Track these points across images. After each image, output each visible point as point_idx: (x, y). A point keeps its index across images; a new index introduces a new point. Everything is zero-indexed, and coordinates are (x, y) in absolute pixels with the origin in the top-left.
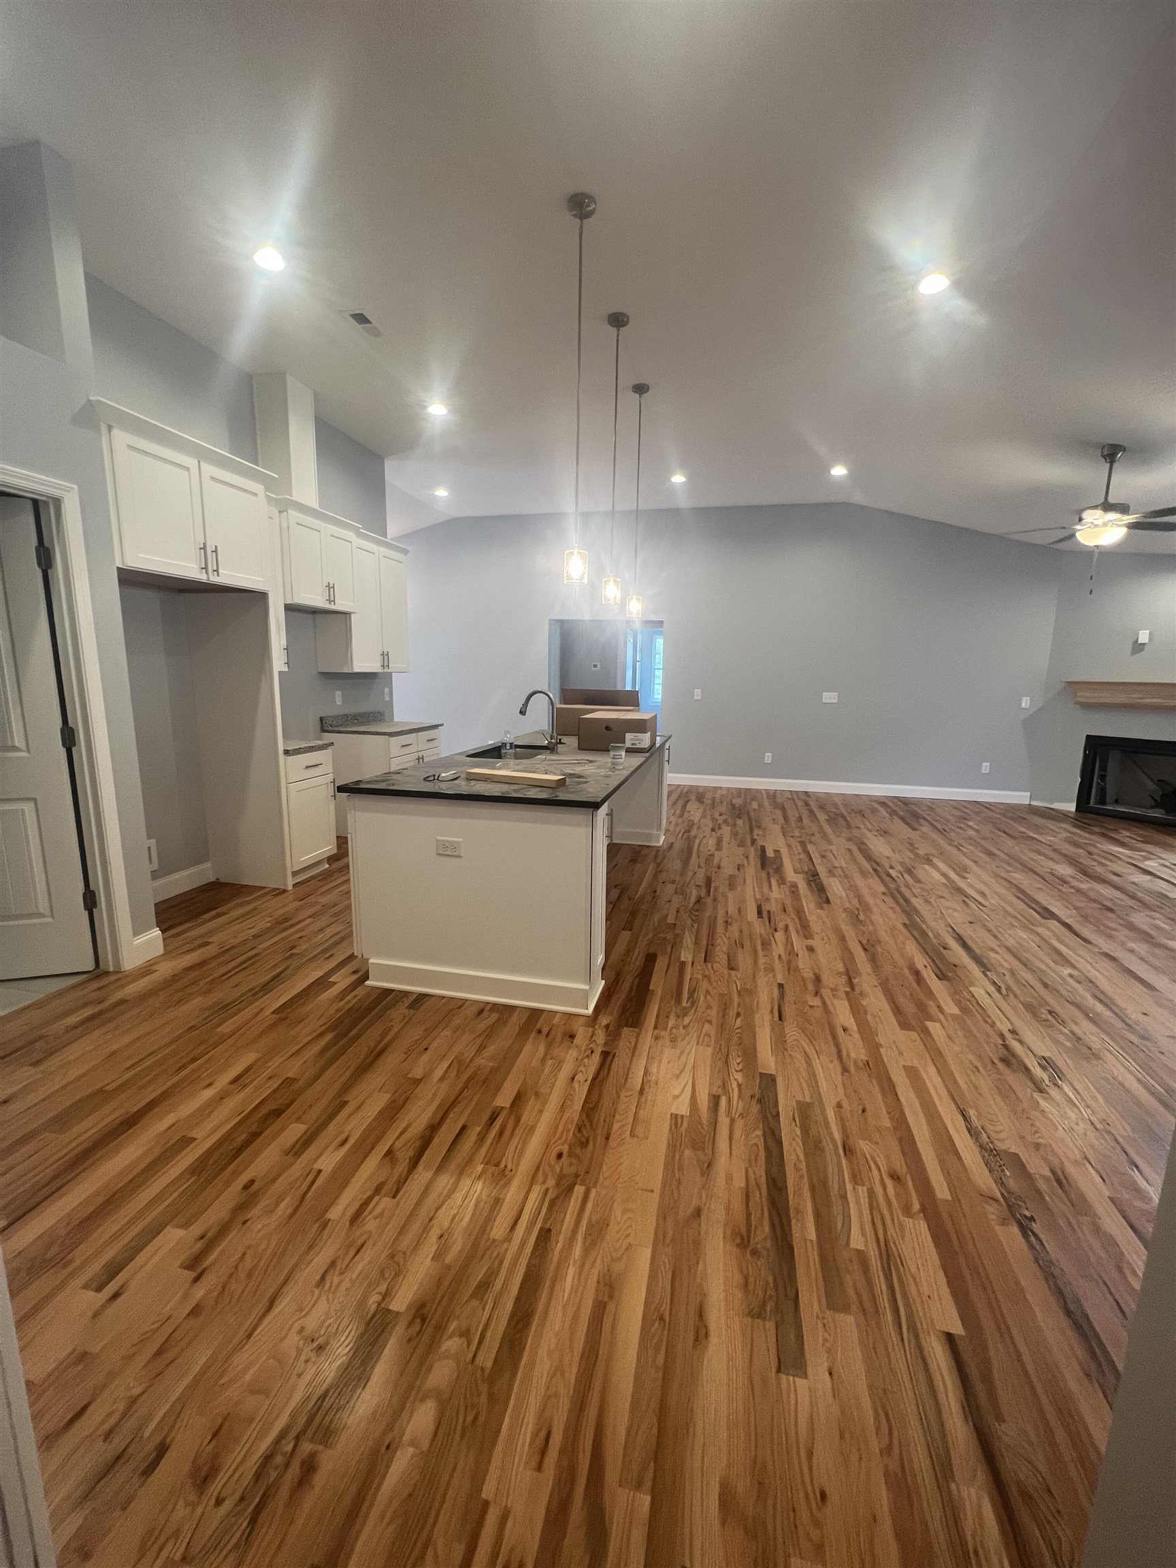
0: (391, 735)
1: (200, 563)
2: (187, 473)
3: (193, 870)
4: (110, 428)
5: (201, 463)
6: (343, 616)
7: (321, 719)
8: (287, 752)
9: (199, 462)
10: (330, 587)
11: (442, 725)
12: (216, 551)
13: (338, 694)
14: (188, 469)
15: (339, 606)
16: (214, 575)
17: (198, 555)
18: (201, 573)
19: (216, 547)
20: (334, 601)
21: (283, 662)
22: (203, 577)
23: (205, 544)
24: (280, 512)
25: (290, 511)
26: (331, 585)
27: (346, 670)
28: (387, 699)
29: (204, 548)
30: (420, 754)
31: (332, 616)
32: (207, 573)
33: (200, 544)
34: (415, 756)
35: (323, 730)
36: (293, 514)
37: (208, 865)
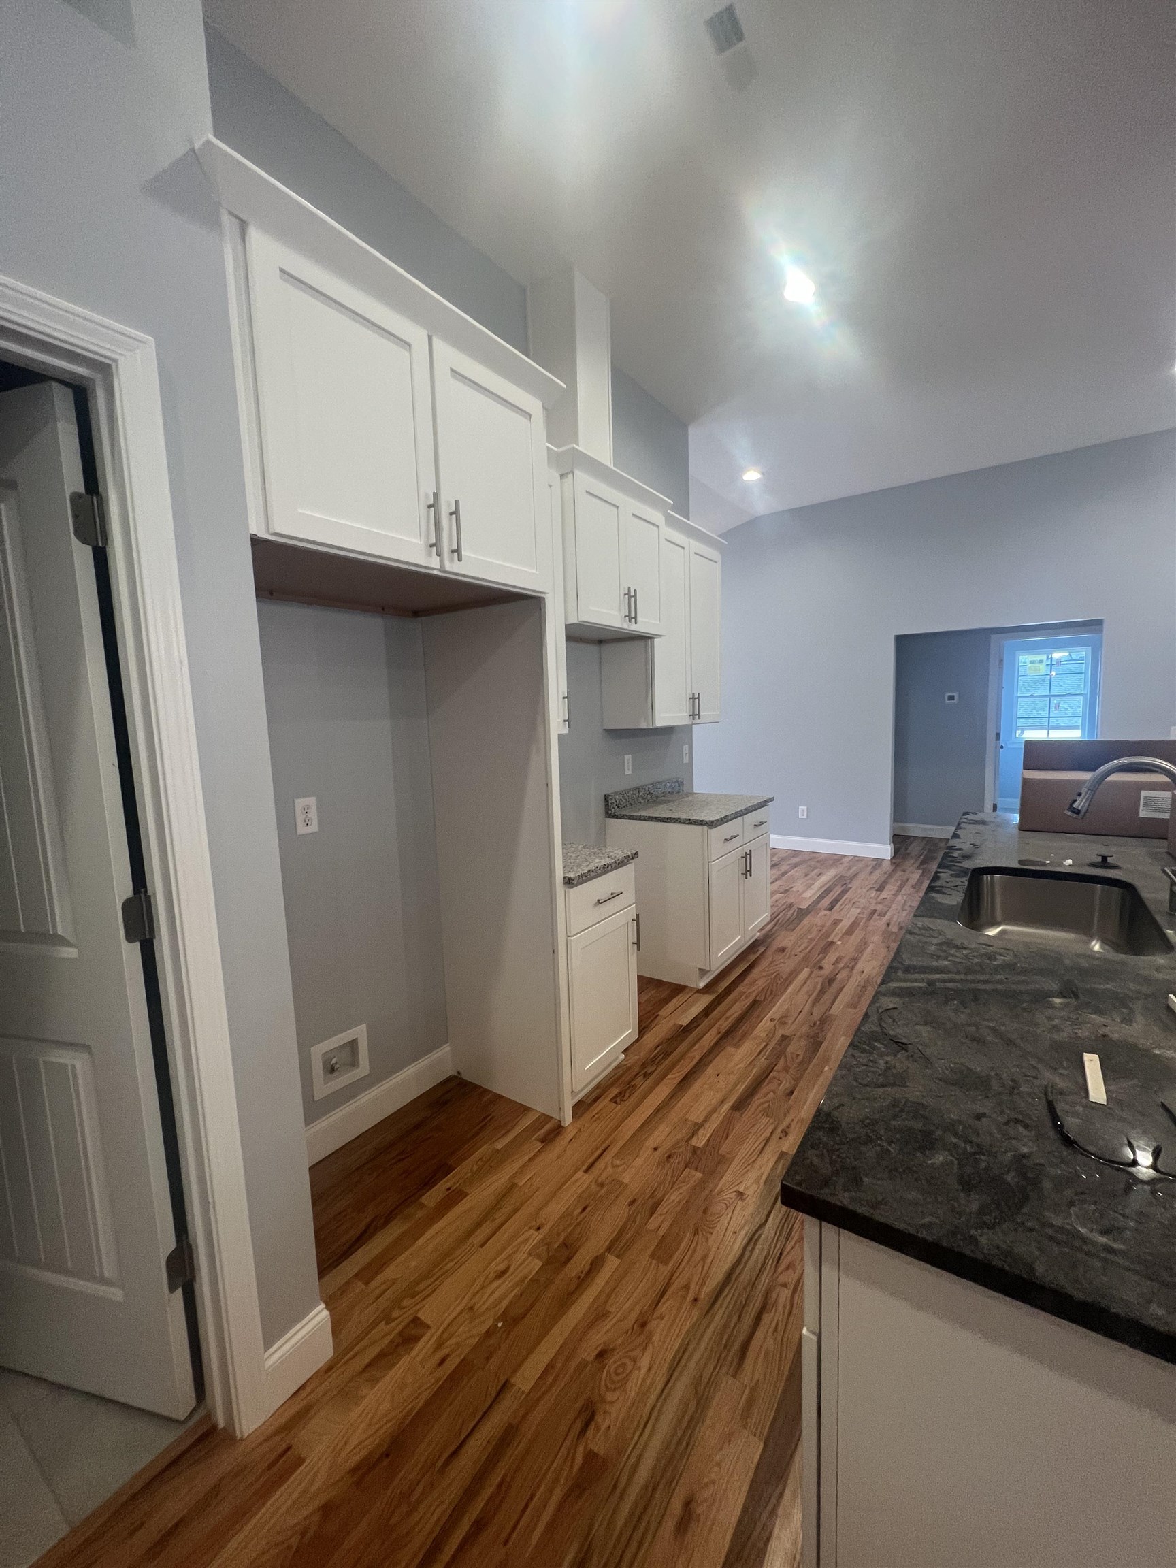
0: (711, 824)
1: (428, 535)
2: (407, 354)
3: (424, 1062)
4: (243, 226)
5: (435, 340)
6: (641, 643)
7: (606, 798)
8: (569, 882)
9: (430, 338)
10: (631, 596)
11: (772, 800)
12: (455, 513)
13: (628, 757)
14: (407, 345)
15: (640, 627)
16: (452, 560)
17: (424, 521)
18: (430, 555)
19: (457, 503)
20: (635, 618)
21: (561, 720)
22: (430, 563)
23: (436, 495)
24: (562, 476)
25: (577, 472)
26: (633, 594)
27: (643, 726)
28: (686, 760)
29: (434, 506)
30: (747, 849)
31: (629, 645)
32: (439, 554)
33: (427, 496)
34: (740, 852)
35: (609, 814)
36: (583, 479)
37: (446, 1049)
